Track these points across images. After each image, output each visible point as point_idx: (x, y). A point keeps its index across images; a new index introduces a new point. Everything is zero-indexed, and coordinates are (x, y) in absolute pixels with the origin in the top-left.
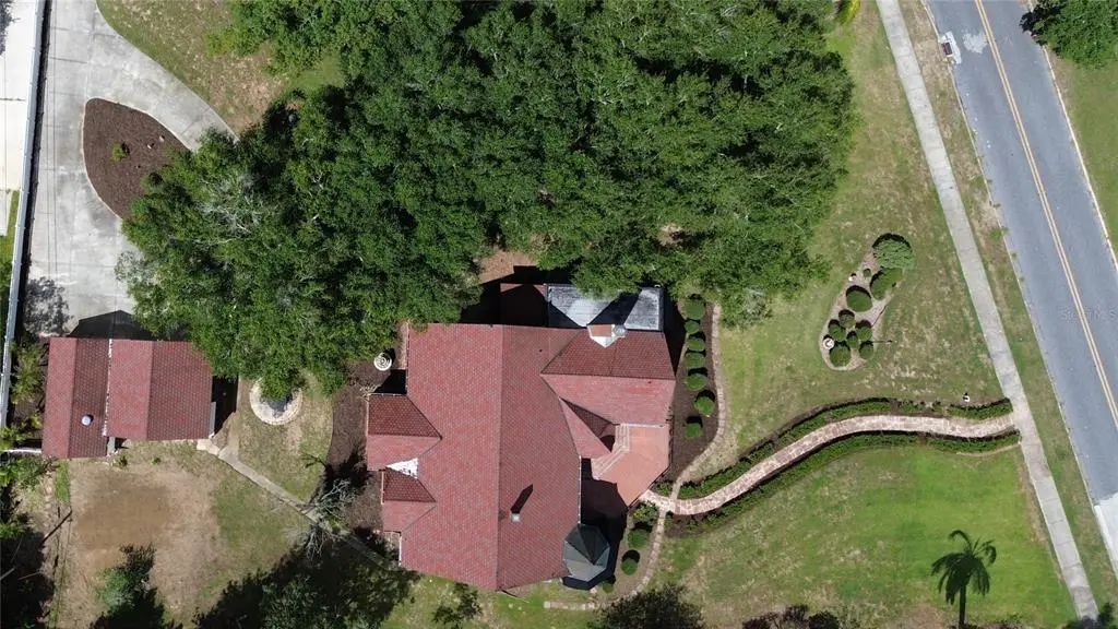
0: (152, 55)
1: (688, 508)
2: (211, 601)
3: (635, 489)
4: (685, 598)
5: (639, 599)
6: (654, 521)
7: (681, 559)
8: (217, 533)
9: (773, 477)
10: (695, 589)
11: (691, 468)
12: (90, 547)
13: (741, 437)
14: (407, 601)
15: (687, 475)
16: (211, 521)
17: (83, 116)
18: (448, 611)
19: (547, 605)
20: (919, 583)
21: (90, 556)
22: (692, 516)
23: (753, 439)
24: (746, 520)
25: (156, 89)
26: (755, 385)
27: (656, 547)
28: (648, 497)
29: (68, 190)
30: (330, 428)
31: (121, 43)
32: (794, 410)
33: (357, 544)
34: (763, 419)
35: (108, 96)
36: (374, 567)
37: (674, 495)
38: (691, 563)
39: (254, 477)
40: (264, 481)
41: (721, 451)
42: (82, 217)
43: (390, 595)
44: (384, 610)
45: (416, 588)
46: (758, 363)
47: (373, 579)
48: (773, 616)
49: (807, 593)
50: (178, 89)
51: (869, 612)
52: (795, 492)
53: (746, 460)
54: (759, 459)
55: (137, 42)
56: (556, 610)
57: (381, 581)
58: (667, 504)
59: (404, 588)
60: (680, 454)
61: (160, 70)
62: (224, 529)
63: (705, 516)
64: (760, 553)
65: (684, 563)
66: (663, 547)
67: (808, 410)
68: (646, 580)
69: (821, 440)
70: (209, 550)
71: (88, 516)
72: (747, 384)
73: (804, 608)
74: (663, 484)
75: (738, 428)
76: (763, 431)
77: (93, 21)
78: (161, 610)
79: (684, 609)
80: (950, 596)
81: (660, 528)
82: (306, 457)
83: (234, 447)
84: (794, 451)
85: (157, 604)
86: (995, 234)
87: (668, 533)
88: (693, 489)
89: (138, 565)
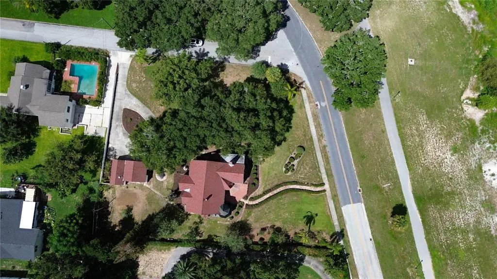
0: (138, 99)
1: (251, 203)
2: (145, 218)
3: (239, 198)
4: (248, 222)
5: (239, 222)
6: (243, 205)
7: (248, 214)
8: (147, 203)
9: (270, 197)
10: (251, 220)
11: (252, 194)
12: (119, 205)
13: (264, 188)
14: (188, 220)
15: (251, 196)
16: (146, 201)
17: (122, 112)
18: (196, 222)
19: (218, 222)
20: (300, 222)
21: (119, 207)
22: (252, 205)
23: (266, 189)
24: (264, 206)
25: (139, 106)
26: (268, 177)
27: (243, 211)
28: (242, 200)
29: (118, 127)
30: (173, 182)
31: (132, 96)
32: (276, 183)
33: (177, 207)
34: (269, 184)
35: (128, 108)
36: (181, 212)
37: (248, 200)
38: (251, 215)
39: (156, 192)
40: (158, 193)
41: (259, 191)
42: (121, 134)
43: (184, 218)
44: (183, 221)
45: (190, 217)
46: (269, 172)
47: (180, 215)
48: (268, 227)
49: (275, 222)
50: (143, 107)
51: (289, 227)
52: (275, 201)
53: (265, 193)
54: (267, 193)
55: (135, 96)
56: (220, 223)
57: (182, 216)
58: (246, 202)
59: (187, 217)
60: (249, 191)
61: (140, 102)
62: (149, 203)
63: (254, 205)
64: (266, 213)
65: (249, 215)
66: (245, 211)
67: (279, 183)
68: (240, 218)
69: (282, 190)
70: (145, 207)
71: (119, 198)
72: (266, 177)
73: (274, 226)
74: (246, 198)
75: (263, 186)
76: (269, 187)
77: (126, 90)
78: (134, 219)
79: (248, 224)
80: (307, 224)
81: (244, 207)
82: (167, 188)
83: (152, 185)
84: (275, 192)
85: (133, 217)
86: (325, 147)
87: (246, 208)
88: (252, 199)
89: (130, 209)
